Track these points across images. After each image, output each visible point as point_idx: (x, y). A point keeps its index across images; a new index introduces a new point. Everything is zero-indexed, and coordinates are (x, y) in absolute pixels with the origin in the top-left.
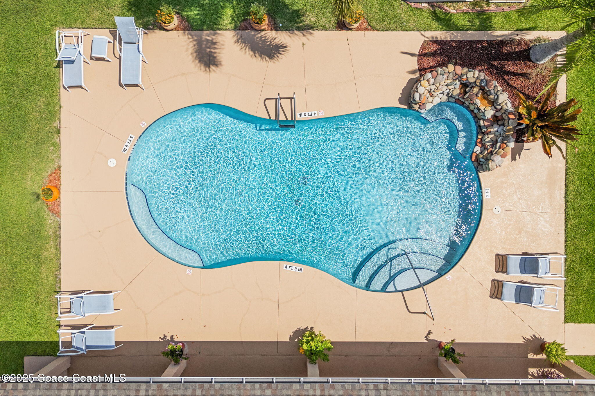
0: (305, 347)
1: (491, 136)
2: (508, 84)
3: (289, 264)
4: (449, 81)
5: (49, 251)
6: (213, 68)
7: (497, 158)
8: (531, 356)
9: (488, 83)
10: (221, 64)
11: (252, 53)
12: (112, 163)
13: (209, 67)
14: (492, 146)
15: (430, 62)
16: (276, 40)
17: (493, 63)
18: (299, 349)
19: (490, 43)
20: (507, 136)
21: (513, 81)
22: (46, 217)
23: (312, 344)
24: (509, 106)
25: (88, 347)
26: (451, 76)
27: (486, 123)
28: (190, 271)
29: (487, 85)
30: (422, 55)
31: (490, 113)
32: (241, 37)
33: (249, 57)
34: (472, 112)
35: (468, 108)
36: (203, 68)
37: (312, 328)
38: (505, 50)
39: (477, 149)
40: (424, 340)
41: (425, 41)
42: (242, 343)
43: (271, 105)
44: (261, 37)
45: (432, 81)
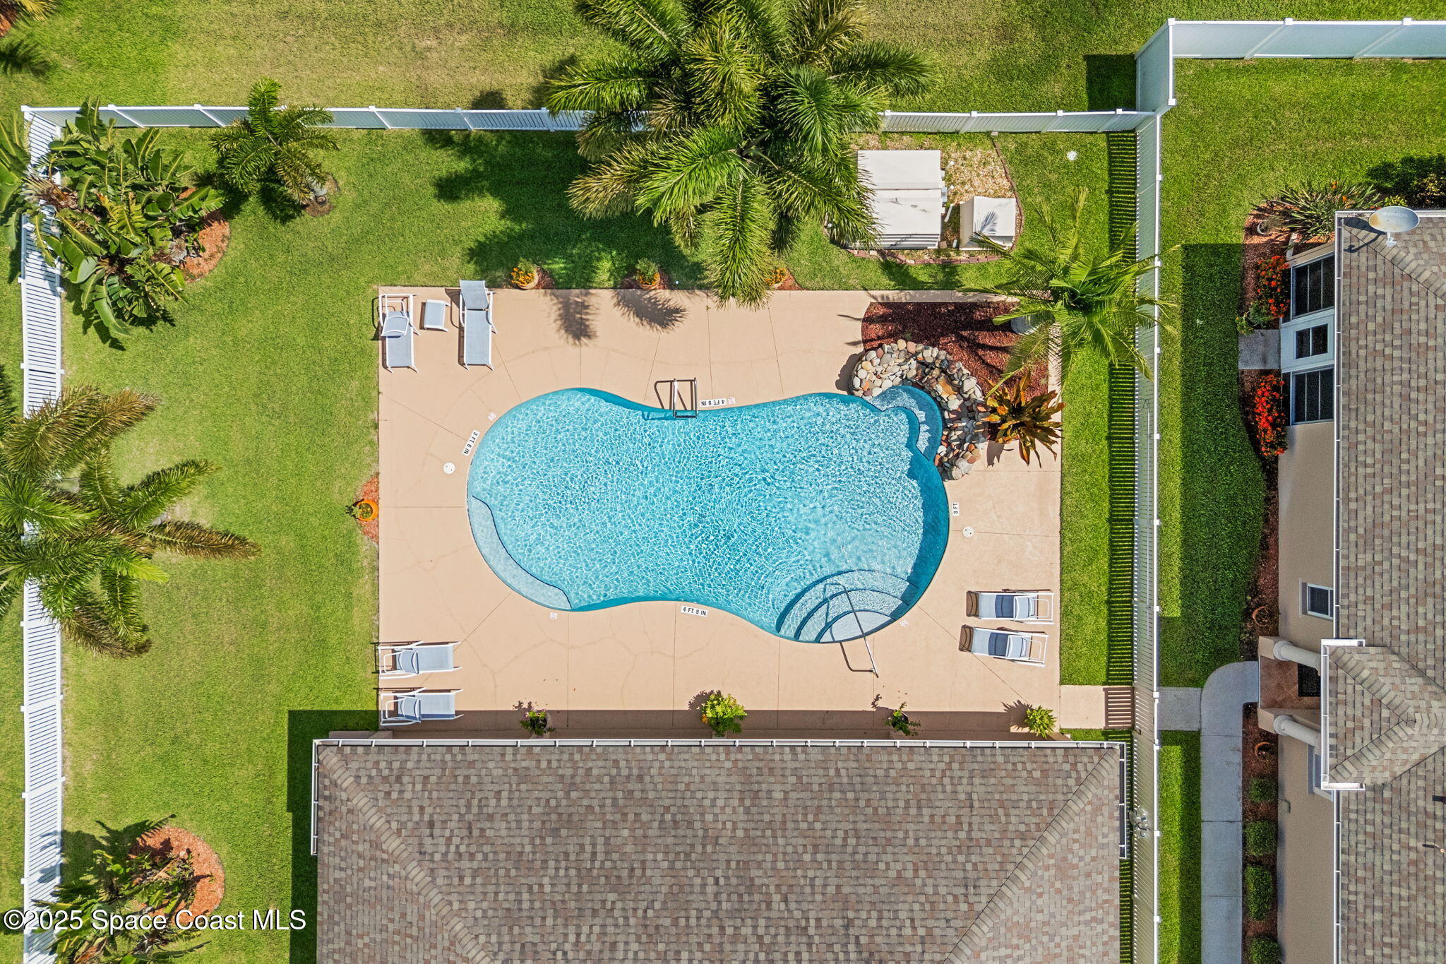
0: (709, 714)
1: (959, 433)
2: (983, 362)
3: (687, 605)
4: (901, 361)
5: (362, 588)
6: (584, 340)
7: (963, 464)
8: (1014, 729)
9: (950, 363)
10: (595, 336)
11: (637, 320)
12: (449, 468)
13: (579, 339)
14: (960, 446)
15: (876, 329)
16: (671, 303)
17: (965, 333)
18: (701, 718)
19: (960, 307)
20: (977, 435)
21: (990, 357)
22: (359, 542)
23: (719, 709)
24: (978, 396)
25: (423, 716)
26: (902, 354)
27: (952, 416)
28: (554, 615)
29: (948, 367)
30: (868, 320)
31: (955, 404)
32: (623, 297)
33: (634, 325)
34: (935, 399)
35: (929, 393)
36: (571, 340)
37: (719, 693)
38: (978, 315)
39: (942, 449)
40: (870, 708)
41: (871, 304)
42: (625, 712)
43: (664, 389)
44: (650, 298)
45: (877, 361)
